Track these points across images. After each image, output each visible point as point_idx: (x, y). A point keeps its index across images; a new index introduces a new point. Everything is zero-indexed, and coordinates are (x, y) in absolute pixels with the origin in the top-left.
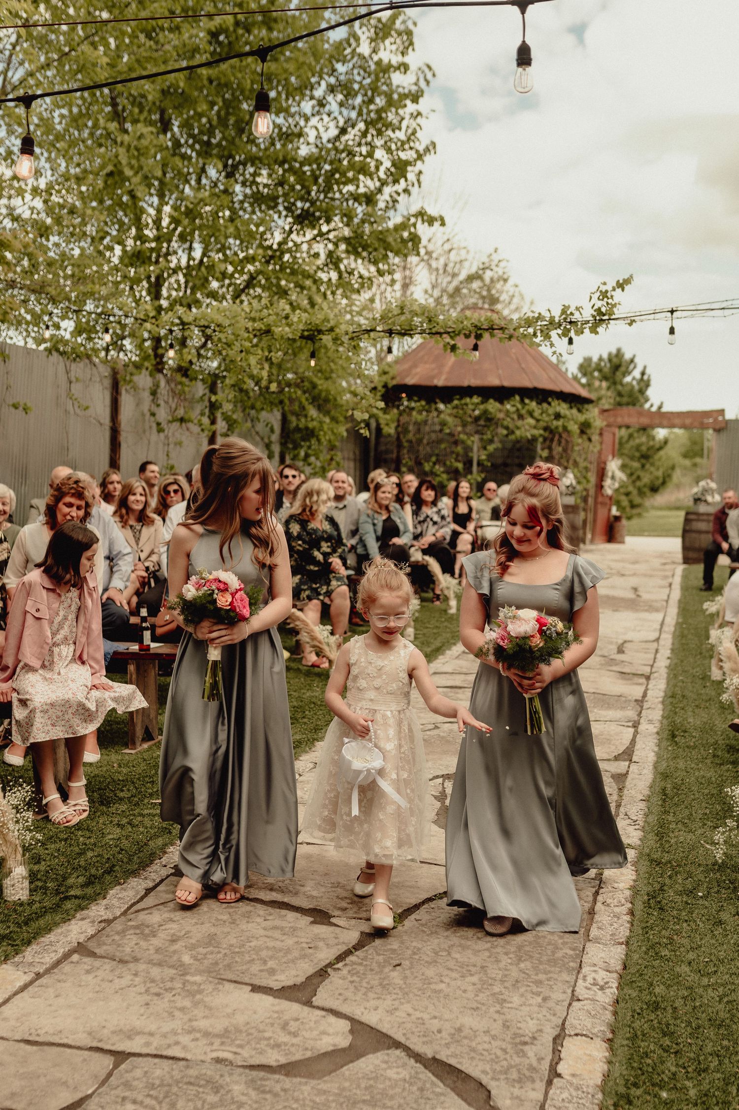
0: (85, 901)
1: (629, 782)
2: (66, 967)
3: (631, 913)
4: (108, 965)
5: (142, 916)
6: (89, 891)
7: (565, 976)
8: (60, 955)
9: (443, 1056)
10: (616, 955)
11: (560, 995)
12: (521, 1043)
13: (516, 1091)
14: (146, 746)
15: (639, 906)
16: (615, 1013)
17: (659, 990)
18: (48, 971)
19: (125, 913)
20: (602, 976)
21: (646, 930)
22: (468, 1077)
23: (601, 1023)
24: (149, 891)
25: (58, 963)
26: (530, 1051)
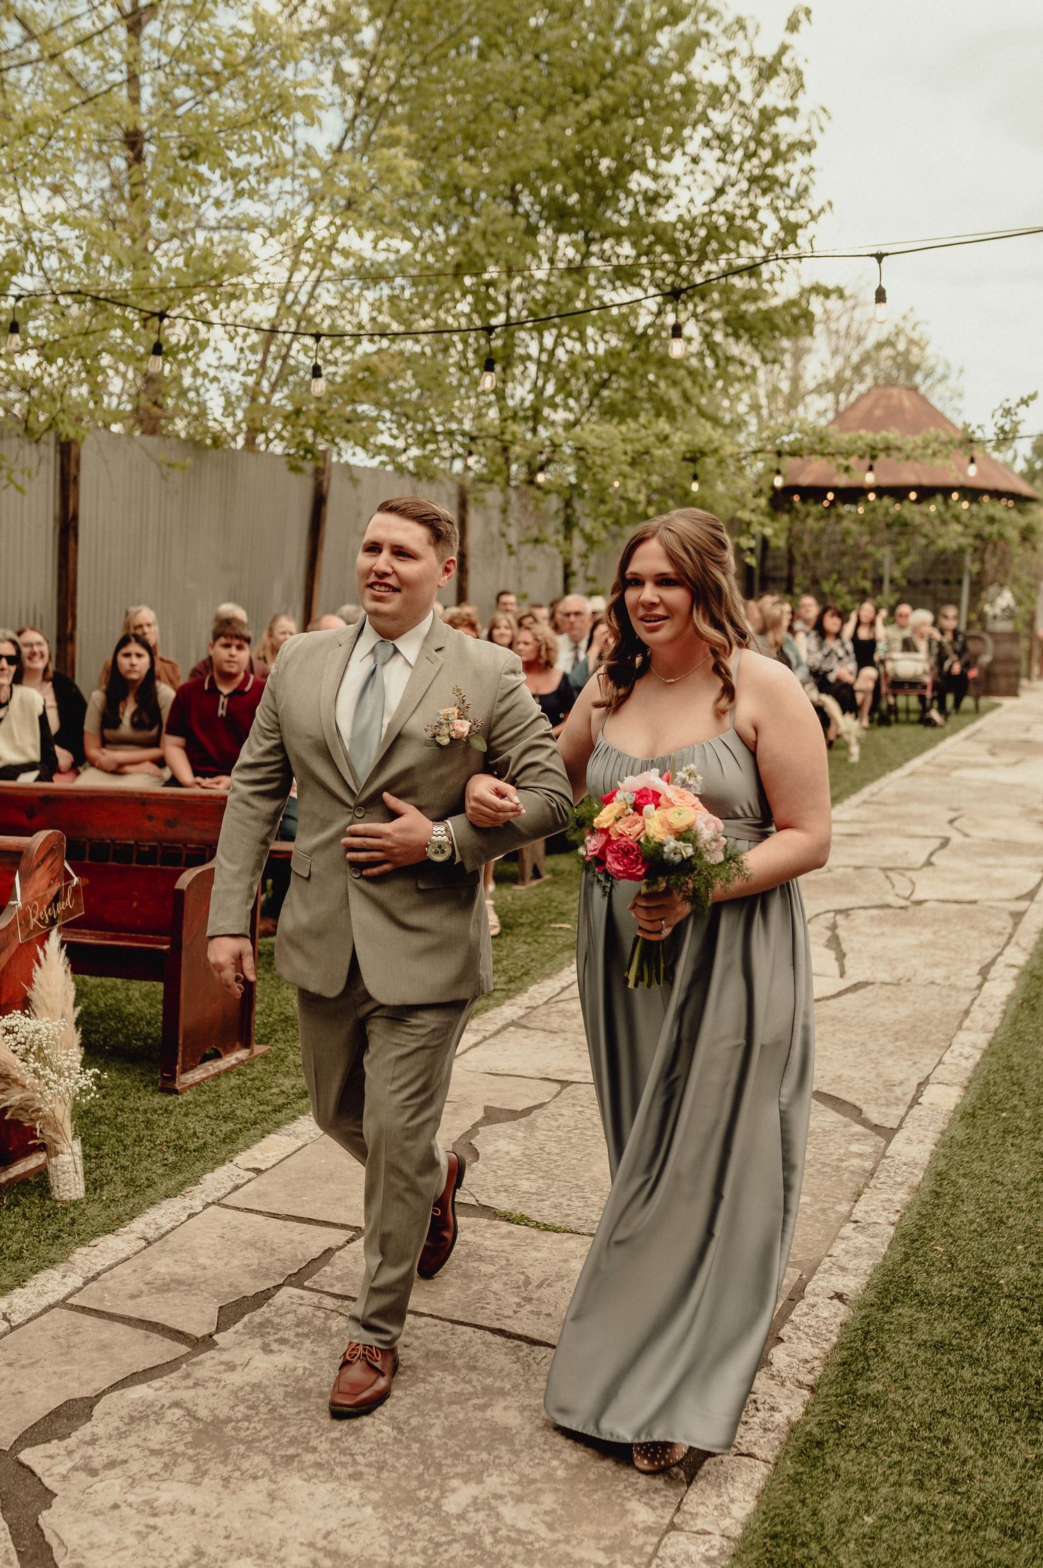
0: (509, 994)
1: (1025, 919)
2: (506, 1034)
3: (1004, 1012)
4: (541, 1034)
5: (561, 1005)
6: (512, 986)
7: (935, 1050)
8: (499, 1026)
9: (825, 1090)
10: (982, 1039)
11: (927, 1062)
12: (890, 1086)
13: (883, 1110)
14: (535, 883)
15: (1014, 1006)
16: (974, 1072)
17: (1016, 1059)
18: (491, 1036)
19: (546, 1003)
20: (967, 1051)
21: (1015, 1021)
22: (845, 1102)
23: (962, 1079)
24: (564, 989)
25: (498, 1032)
26: (898, 1091)
